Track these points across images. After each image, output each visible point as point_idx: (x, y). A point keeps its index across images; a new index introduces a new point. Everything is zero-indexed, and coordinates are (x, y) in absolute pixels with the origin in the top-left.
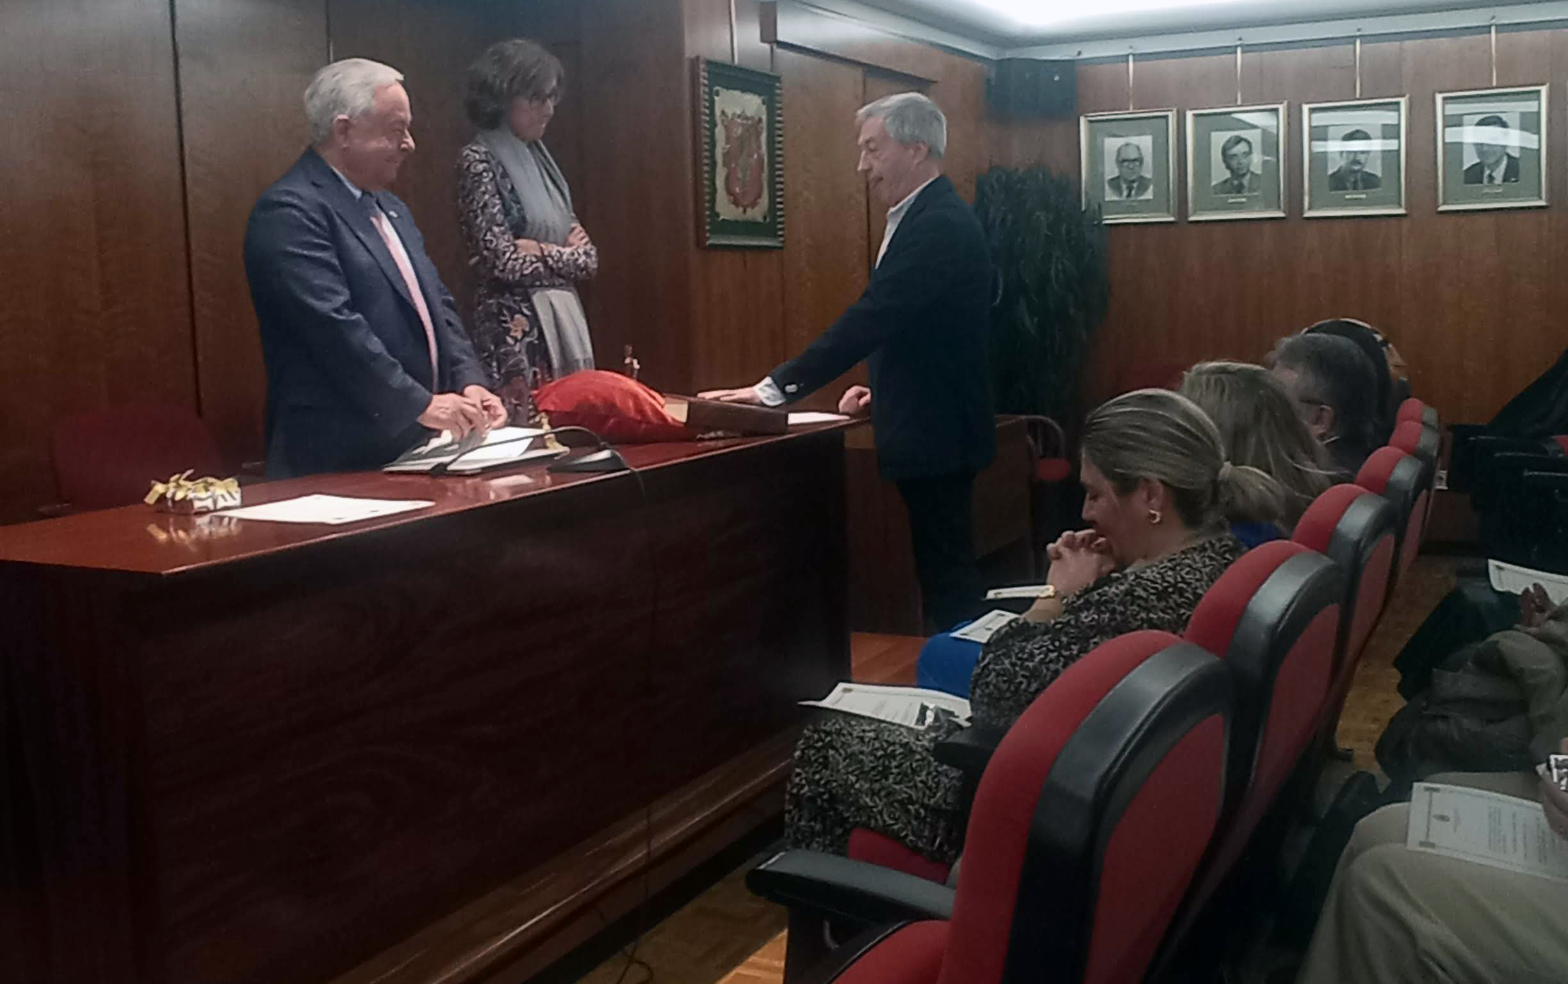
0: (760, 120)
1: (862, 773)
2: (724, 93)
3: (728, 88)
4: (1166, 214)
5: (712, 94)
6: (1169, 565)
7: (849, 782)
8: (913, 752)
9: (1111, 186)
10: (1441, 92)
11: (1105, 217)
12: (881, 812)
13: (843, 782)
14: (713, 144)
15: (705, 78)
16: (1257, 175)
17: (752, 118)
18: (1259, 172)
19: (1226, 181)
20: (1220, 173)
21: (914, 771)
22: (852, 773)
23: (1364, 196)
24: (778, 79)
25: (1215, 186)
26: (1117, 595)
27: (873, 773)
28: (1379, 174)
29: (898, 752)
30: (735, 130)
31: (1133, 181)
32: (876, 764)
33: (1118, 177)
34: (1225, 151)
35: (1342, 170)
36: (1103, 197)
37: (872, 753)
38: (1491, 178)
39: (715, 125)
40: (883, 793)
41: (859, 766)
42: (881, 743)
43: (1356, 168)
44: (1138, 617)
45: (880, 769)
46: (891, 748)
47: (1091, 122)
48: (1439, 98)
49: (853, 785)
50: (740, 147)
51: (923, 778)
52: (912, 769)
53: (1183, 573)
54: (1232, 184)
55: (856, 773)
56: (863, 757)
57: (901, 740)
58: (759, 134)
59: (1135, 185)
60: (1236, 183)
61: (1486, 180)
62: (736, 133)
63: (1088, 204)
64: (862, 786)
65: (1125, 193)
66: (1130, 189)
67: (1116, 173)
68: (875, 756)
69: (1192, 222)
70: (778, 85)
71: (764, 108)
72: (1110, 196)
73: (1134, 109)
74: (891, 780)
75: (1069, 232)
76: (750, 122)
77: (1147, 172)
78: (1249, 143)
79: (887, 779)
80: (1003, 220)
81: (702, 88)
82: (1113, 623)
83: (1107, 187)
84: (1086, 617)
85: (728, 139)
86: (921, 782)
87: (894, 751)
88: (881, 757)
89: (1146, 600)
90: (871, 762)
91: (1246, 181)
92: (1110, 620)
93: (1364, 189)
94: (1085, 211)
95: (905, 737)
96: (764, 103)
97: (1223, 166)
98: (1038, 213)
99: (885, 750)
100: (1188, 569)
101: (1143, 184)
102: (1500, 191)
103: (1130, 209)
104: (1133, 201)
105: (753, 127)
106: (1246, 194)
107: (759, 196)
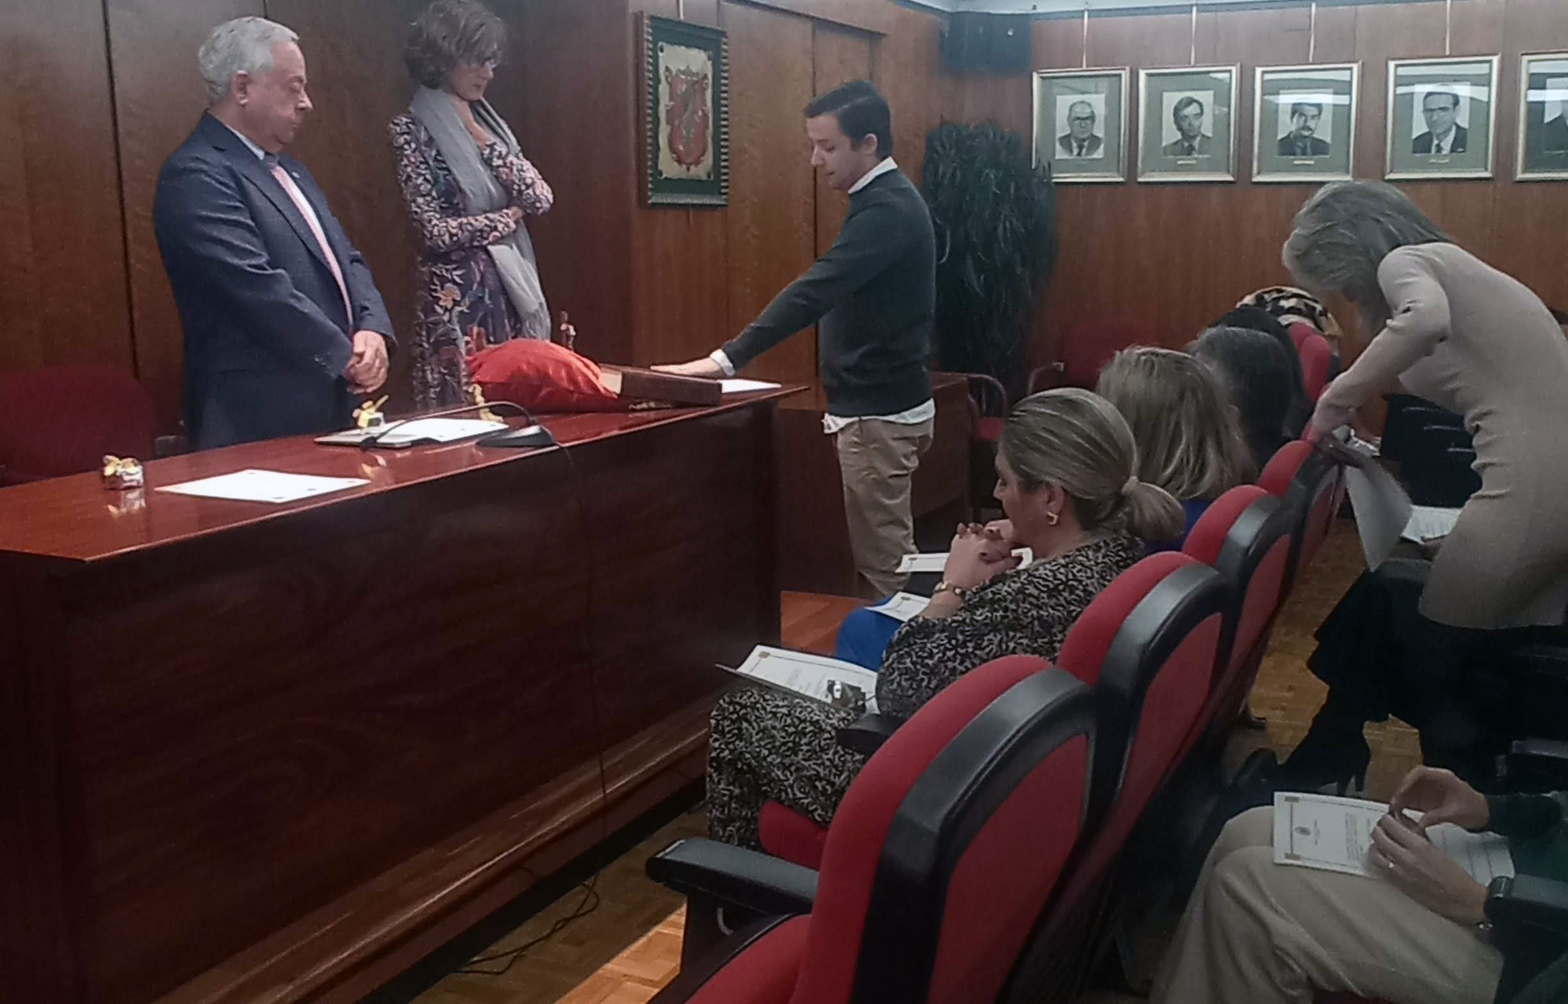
0: (705, 77)
1: (774, 747)
2: (668, 48)
3: (672, 43)
4: (1115, 174)
5: (655, 50)
6: (1062, 561)
7: (762, 755)
8: (822, 731)
9: (1061, 144)
10: (1394, 59)
11: (1055, 175)
12: (791, 786)
13: (755, 755)
14: (656, 102)
15: (648, 33)
16: (1208, 138)
17: (697, 74)
18: (1210, 135)
19: (1176, 143)
20: (1170, 134)
21: (822, 750)
22: (764, 747)
23: (1312, 162)
24: (723, 34)
25: (1165, 147)
26: (1009, 594)
27: (784, 748)
28: (1328, 140)
29: (807, 730)
30: (680, 86)
31: (1084, 140)
32: (787, 739)
33: (1068, 136)
34: (1177, 111)
35: (1292, 136)
36: (1054, 155)
37: (783, 729)
38: (1439, 149)
39: (659, 81)
40: (793, 768)
41: (771, 740)
42: (792, 719)
43: (1306, 133)
44: (1029, 614)
45: (790, 745)
46: (803, 725)
47: (1043, 78)
48: (1392, 64)
49: (765, 758)
50: (682, 103)
51: (830, 756)
52: (820, 747)
53: (1075, 571)
54: (1183, 146)
55: (769, 746)
56: (774, 732)
57: (812, 718)
58: (704, 90)
59: (1086, 144)
60: (1186, 144)
61: (1434, 149)
62: (681, 90)
63: (1039, 161)
64: (774, 759)
65: (1076, 151)
66: (1081, 147)
67: (1068, 132)
68: (786, 731)
69: (1140, 183)
70: (724, 40)
71: (709, 63)
72: (1060, 154)
73: (1087, 66)
74: (800, 756)
75: (1017, 189)
76: (695, 79)
77: (1099, 132)
78: (1200, 105)
79: (796, 755)
80: (953, 175)
81: (645, 44)
82: (1006, 621)
83: (1058, 145)
84: (981, 615)
85: (671, 99)
86: (829, 759)
87: (805, 728)
88: (792, 733)
89: (1037, 598)
90: (784, 738)
91: (1196, 143)
92: (1003, 617)
93: (1314, 153)
94: (1037, 167)
95: (815, 714)
96: (709, 59)
97: (1174, 127)
98: (987, 171)
99: (796, 727)
100: (1079, 567)
101: (1095, 141)
102: (1447, 161)
103: (1080, 168)
104: (1084, 160)
105: (697, 83)
106: (1196, 156)
107: (703, 154)
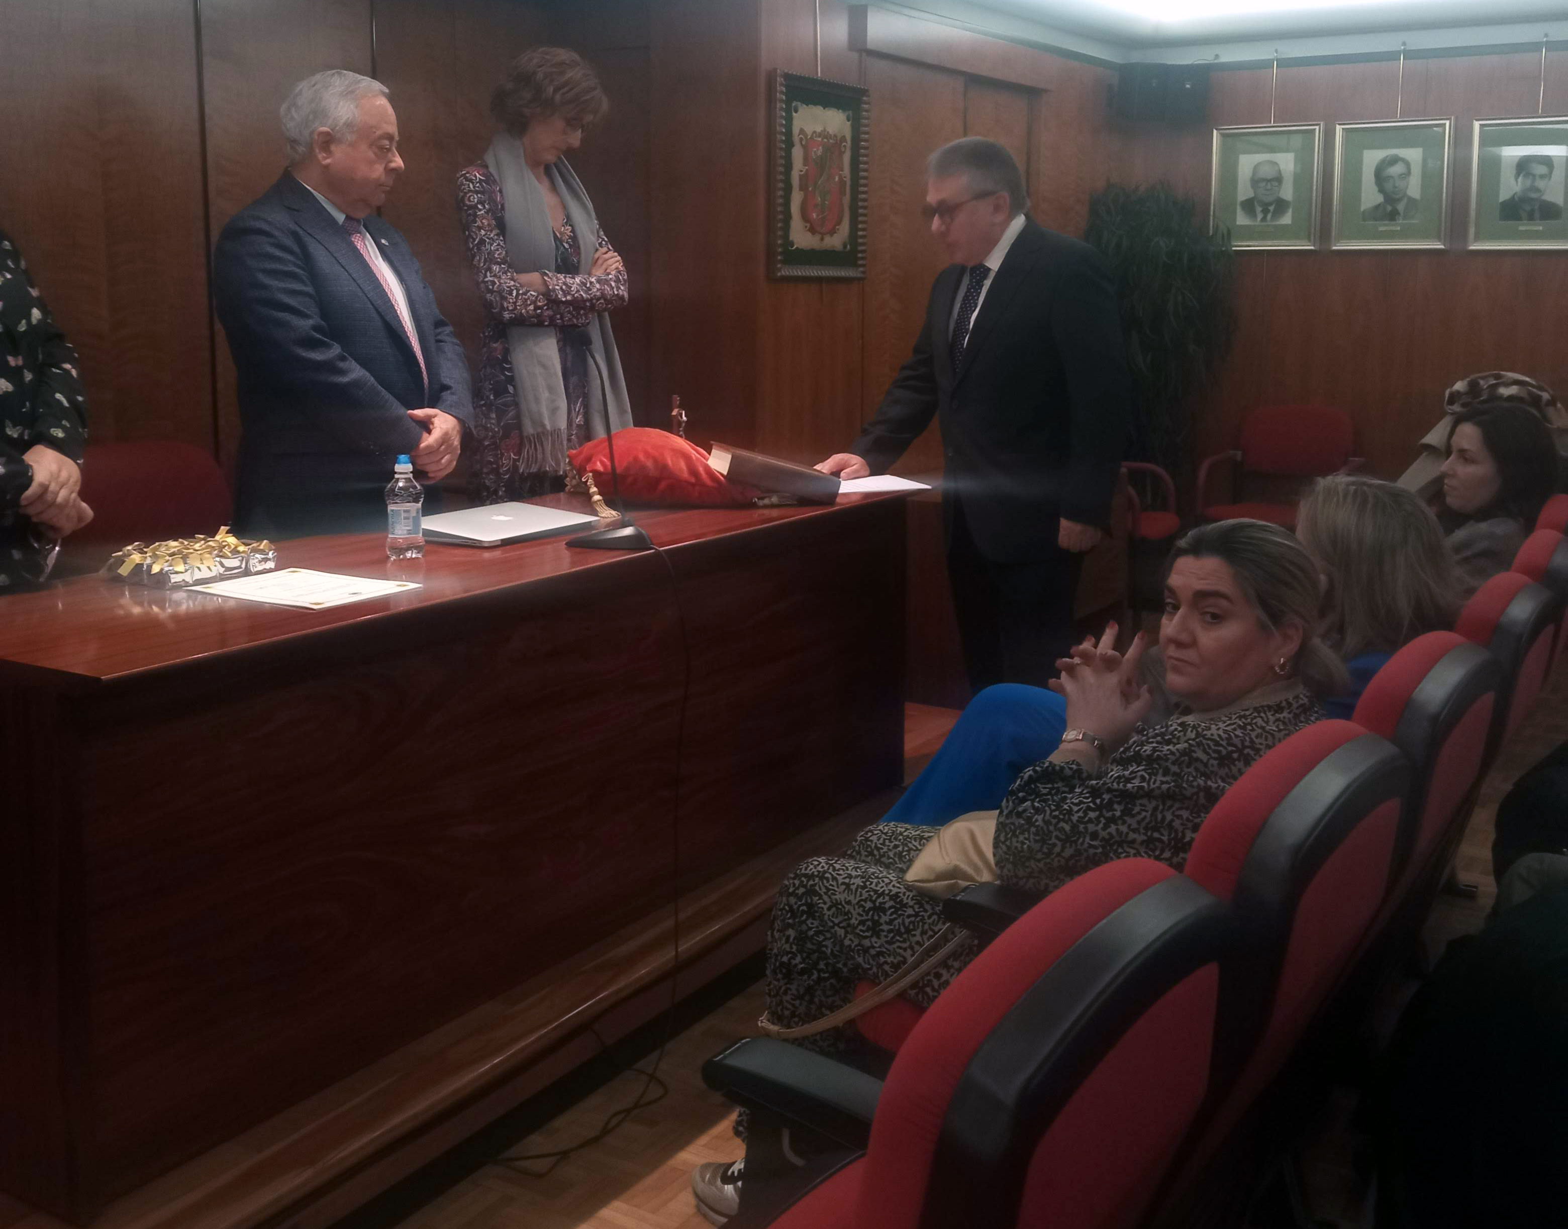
0: (843, 138)
2: (802, 108)
3: (807, 103)
4: (1306, 241)
5: (789, 111)
9: (1244, 208)
11: (1236, 243)
14: (789, 166)
16: (1416, 201)
17: (835, 136)
18: (1418, 197)
19: (1377, 207)
24: (865, 92)
25: (1365, 212)
28: (1561, 202)
30: (815, 149)
31: (1270, 204)
33: (1252, 199)
34: (1378, 171)
35: (1516, 197)
36: (1234, 221)
39: (792, 145)
43: (1535, 195)
54: (1384, 210)
58: (841, 154)
59: (1271, 208)
60: (1389, 208)
62: (815, 153)
63: (1216, 228)
65: (1260, 216)
66: (1265, 212)
67: (1251, 194)
69: (1336, 252)
70: (866, 99)
71: (848, 124)
72: (1242, 219)
75: (1191, 258)
76: (832, 141)
78: (1407, 164)
80: (1119, 243)
81: (778, 104)
83: (1239, 209)
85: (805, 163)
91: (1400, 207)
93: (1540, 219)
94: (1214, 235)
96: (848, 119)
97: (1376, 189)
98: (1157, 239)
101: (1281, 206)
103: (1264, 235)
104: (1268, 226)
105: (833, 146)
106: (1400, 222)
107: (839, 222)
